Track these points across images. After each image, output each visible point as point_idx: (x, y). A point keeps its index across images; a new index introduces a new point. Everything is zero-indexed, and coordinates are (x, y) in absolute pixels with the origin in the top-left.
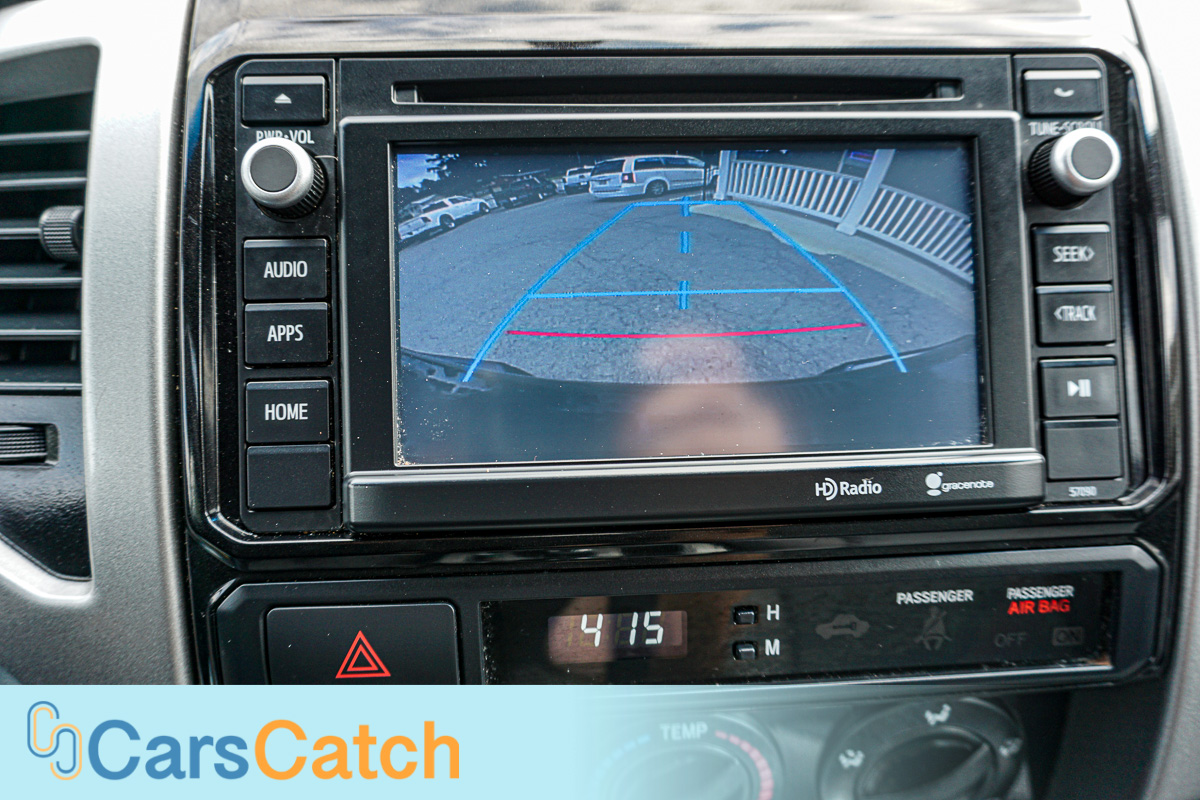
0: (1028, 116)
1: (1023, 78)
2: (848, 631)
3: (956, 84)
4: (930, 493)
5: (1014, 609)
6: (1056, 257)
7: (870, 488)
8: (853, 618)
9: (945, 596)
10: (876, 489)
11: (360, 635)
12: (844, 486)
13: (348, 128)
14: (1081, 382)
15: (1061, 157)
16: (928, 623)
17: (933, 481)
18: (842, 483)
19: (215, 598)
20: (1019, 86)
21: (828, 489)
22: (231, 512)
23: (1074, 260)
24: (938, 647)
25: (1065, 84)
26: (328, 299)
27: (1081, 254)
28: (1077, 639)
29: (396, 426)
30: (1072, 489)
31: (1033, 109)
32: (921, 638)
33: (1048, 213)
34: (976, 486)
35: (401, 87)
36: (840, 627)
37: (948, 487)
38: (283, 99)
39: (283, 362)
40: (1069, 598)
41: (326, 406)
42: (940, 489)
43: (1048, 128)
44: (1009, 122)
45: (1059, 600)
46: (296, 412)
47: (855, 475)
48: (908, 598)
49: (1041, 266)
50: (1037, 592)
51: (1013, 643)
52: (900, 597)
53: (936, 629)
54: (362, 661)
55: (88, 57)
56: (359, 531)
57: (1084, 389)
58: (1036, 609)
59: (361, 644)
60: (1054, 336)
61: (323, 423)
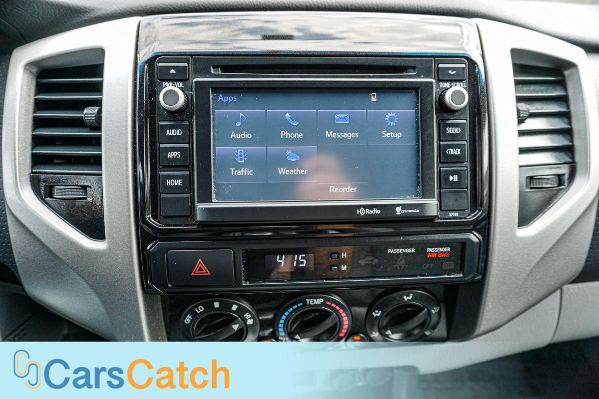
0: (439, 81)
1: (438, 66)
2: (371, 262)
3: (414, 68)
4: (397, 213)
5: (429, 255)
6: (447, 131)
7: (376, 211)
8: (372, 258)
9: (405, 251)
10: (378, 212)
11: (200, 260)
13: (196, 82)
14: (454, 176)
15: (448, 96)
16: (399, 260)
17: (398, 209)
18: (366, 210)
19: (148, 248)
20: (436, 69)
21: (362, 212)
22: (155, 217)
23: (453, 133)
24: (402, 268)
25: (452, 69)
26: (189, 143)
27: (456, 130)
28: (452, 266)
29: (213, 188)
30: (450, 214)
31: (441, 78)
32: (396, 265)
33: (446, 115)
34: (413, 211)
35: (215, 67)
36: (368, 261)
37: (403, 212)
38: (173, 71)
39: (173, 165)
40: (449, 252)
41: (188, 182)
42: (400, 212)
43: (446, 85)
44: (431, 83)
45: (445, 252)
46: (178, 183)
47: (371, 207)
48: (392, 251)
49: (441, 135)
50: (437, 250)
51: (429, 268)
52: (389, 251)
53: (402, 262)
54: (200, 269)
55: (100, 52)
56: (200, 224)
57: (455, 178)
58: (437, 255)
59: (200, 263)
60: (445, 159)
61: (187, 186)
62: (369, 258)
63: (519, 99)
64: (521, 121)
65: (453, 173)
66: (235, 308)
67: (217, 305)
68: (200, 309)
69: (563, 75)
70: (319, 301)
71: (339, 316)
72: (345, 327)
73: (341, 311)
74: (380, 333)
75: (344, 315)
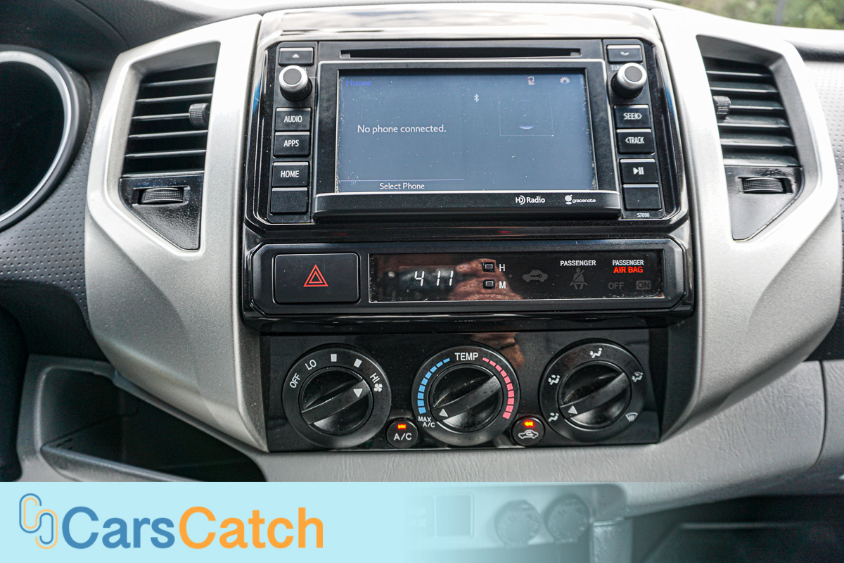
0: (610, 63)
1: (607, 49)
2: (537, 278)
3: (578, 51)
4: (567, 203)
5: (616, 270)
6: (625, 117)
7: (540, 200)
8: (539, 272)
9: (582, 263)
10: (543, 200)
11: (316, 267)
12: (528, 199)
13: (322, 65)
14: (639, 168)
15: (622, 77)
16: (576, 276)
17: (568, 198)
20: (605, 51)
21: (521, 200)
22: (263, 215)
23: (633, 119)
24: (581, 288)
25: (625, 50)
26: (310, 131)
27: (637, 116)
28: (648, 287)
29: (336, 179)
30: (638, 214)
31: (611, 60)
32: (573, 283)
34: (588, 201)
35: (343, 52)
36: (534, 276)
37: (575, 201)
38: (296, 56)
39: (289, 155)
40: (642, 266)
41: (307, 172)
42: (571, 201)
43: (618, 67)
44: (601, 63)
45: (637, 266)
46: (294, 174)
48: (566, 263)
49: (618, 121)
50: (626, 263)
51: (618, 288)
52: (562, 263)
53: (579, 279)
54: (316, 279)
55: (215, 47)
56: (318, 218)
57: (641, 171)
58: (627, 270)
59: (316, 271)
60: (625, 149)
61: (305, 178)
62: (535, 272)
63: (714, 93)
64: (720, 118)
65: (637, 165)
66: (358, 363)
67: (334, 358)
68: (312, 365)
70: (472, 356)
71: (501, 380)
72: (511, 401)
73: (504, 374)
74: (561, 413)
75: (507, 380)
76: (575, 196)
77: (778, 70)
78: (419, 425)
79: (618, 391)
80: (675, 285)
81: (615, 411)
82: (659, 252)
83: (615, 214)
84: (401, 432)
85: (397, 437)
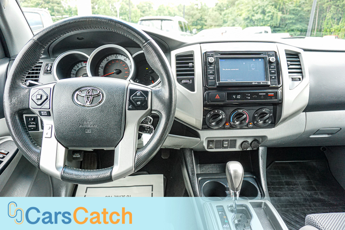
0: (268, 56)
1: (268, 53)
3: (262, 54)
5: (269, 95)
7: (256, 83)
9: (263, 94)
10: (257, 83)
13: (216, 57)
15: (271, 60)
17: (261, 83)
19: (206, 92)
21: (253, 83)
22: (207, 86)
25: (271, 54)
26: (215, 70)
27: (273, 67)
28: (274, 98)
29: (220, 79)
30: (273, 85)
33: (270, 64)
34: (265, 83)
35: (219, 54)
38: (210, 55)
39: (211, 74)
40: (273, 94)
43: (270, 57)
46: (212, 78)
47: (255, 82)
49: (270, 68)
50: (271, 94)
51: (269, 98)
52: (259, 94)
53: (262, 97)
54: (217, 97)
55: (193, 51)
56: (217, 86)
57: (274, 77)
59: (217, 95)
60: (271, 73)
61: (214, 79)
62: (255, 96)
63: (287, 61)
64: (288, 66)
65: (273, 76)
66: (220, 112)
67: (216, 111)
68: (212, 113)
69: (298, 56)
70: (241, 111)
71: (246, 115)
72: (248, 119)
73: (247, 114)
74: (257, 121)
75: (247, 115)
76: (263, 82)
77: (300, 56)
78: (230, 124)
79: (268, 117)
80: (279, 98)
81: (267, 121)
82: (277, 92)
83: (269, 86)
84: (227, 125)
85: (226, 126)
